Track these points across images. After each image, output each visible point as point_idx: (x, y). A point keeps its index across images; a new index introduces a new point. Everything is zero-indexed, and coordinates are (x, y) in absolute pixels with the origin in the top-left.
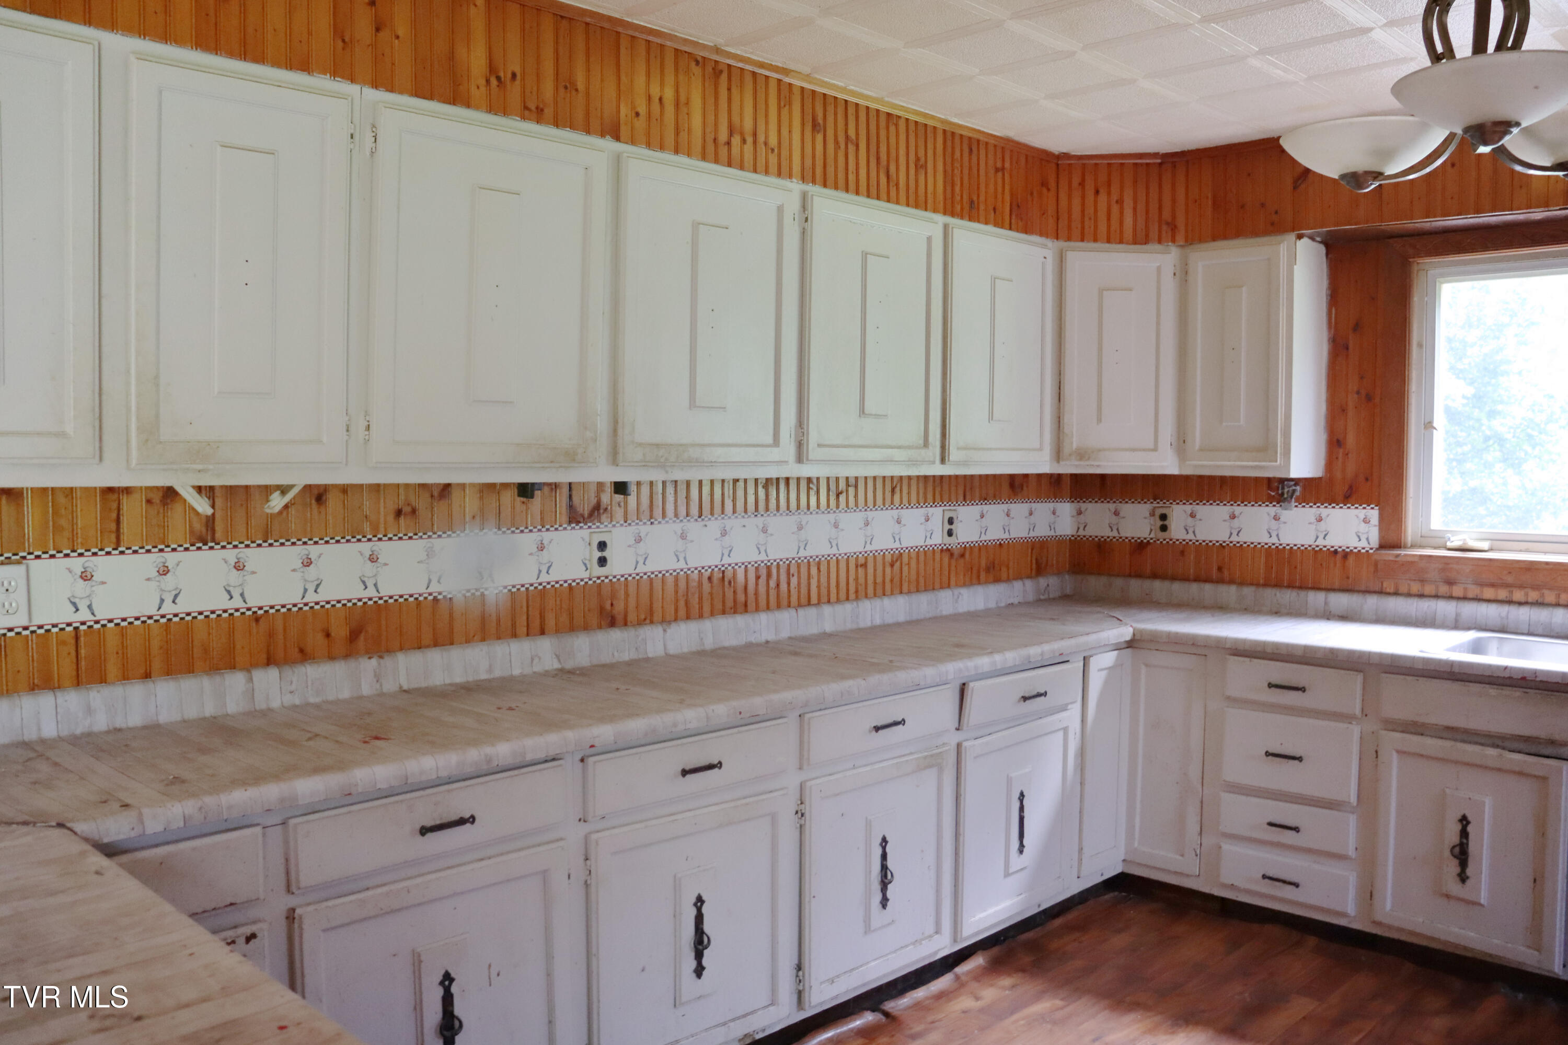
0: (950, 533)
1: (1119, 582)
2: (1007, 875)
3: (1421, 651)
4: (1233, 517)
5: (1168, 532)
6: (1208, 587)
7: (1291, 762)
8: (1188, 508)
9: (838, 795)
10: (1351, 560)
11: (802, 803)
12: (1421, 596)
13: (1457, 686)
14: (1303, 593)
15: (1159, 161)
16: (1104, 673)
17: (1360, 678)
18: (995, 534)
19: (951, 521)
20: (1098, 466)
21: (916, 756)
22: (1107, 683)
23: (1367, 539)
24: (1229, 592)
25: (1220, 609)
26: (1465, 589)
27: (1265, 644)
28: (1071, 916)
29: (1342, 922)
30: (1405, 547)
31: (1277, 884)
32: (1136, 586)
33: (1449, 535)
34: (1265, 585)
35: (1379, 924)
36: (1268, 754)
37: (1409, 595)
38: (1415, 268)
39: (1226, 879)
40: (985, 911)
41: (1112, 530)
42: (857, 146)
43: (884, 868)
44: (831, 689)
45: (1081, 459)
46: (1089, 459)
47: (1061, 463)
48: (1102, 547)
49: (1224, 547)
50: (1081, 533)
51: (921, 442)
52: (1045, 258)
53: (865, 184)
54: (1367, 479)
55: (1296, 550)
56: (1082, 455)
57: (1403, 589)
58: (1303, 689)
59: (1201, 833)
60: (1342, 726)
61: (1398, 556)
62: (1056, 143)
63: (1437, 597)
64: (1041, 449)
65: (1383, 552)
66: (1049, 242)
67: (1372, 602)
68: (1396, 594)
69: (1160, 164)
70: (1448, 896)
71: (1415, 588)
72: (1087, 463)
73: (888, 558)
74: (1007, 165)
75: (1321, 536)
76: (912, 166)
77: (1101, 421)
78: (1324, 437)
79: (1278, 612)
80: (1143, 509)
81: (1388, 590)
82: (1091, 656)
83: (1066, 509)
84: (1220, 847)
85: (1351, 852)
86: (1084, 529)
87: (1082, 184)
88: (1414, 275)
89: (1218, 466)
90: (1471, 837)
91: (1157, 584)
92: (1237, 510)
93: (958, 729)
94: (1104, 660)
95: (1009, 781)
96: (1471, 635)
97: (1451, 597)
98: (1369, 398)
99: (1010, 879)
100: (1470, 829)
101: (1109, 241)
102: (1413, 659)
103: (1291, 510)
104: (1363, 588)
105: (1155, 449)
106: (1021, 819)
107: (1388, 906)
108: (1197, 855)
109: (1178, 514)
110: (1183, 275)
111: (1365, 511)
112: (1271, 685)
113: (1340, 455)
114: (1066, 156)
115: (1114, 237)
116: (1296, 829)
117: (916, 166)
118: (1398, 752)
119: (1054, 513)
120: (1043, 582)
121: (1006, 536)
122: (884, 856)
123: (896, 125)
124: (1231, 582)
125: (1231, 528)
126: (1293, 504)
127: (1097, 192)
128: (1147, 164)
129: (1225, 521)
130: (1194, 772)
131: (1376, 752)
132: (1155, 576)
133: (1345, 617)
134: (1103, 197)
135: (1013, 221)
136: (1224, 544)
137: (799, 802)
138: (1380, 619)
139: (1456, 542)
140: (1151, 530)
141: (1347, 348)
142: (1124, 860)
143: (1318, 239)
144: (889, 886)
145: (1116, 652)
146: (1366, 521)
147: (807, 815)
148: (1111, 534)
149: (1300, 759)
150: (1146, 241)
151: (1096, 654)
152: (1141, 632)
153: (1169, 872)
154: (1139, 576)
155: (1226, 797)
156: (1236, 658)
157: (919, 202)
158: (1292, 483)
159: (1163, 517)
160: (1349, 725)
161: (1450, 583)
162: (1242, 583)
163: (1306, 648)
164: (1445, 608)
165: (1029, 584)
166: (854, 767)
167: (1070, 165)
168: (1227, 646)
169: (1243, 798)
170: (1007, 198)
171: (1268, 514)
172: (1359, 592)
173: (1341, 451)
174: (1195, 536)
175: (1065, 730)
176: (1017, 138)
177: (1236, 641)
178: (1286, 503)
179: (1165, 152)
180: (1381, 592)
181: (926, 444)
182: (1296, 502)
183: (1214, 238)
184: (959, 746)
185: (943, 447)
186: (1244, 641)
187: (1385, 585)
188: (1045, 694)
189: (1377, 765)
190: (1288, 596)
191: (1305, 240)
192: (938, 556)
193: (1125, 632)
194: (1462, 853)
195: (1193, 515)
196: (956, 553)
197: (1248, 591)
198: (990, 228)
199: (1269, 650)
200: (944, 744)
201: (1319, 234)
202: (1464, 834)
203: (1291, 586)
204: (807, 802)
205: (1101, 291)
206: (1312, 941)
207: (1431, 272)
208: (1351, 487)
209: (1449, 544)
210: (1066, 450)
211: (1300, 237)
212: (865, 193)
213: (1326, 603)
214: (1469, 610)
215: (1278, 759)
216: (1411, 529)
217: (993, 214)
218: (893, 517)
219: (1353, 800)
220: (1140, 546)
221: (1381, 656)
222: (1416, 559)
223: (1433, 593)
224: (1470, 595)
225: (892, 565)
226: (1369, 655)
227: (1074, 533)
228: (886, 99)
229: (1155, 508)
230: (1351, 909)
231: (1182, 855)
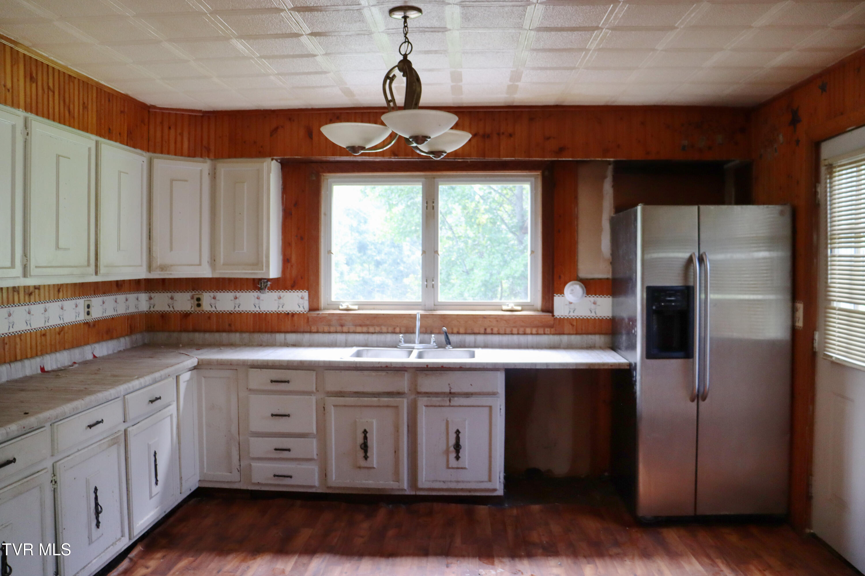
0: (88, 313)
1: (175, 335)
2: (151, 497)
3: (341, 358)
4: (236, 298)
5: (201, 307)
6: (224, 335)
7: (284, 418)
8: (212, 294)
9: (72, 468)
10: (296, 317)
11: (54, 476)
12: (329, 332)
13: (358, 373)
14: (273, 335)
15: (201, 114)
16: (185, 383)
17: (314, 373)
18: (110, 313)
19: (88, 306)
20: (171, 274)
21: (107, 440)
22: (187, 389)
23: (303, 307)
24: (236, 337)
25: (232, 345)
26: (349, 328)
27: (267, 361)
28: (178, 514)
29: (313, 490)
30: (321, 310)
31: (281, 478)
32: (185, 337)
33: (341, 303)
34: (254, 332)
35: (329, 488)
36: (273, 415)
37: (324, 332)
38: (322, 177)
39: (255, 480)
40: (143, 519)
41: (170, 307)
42: (54, 92)
43: (97, 504)
44: (68, 408)
45: (162, 271)
46: (166, 271)
47: (151, 272)
48: (164, 316)
49: (231, 314)
50: (152, 309)
51: (86, 263)
52: (143, 162)
53: (58, 116)
54: (302, 278)
55: (269, 314)
56: (163, 268)
57: (320, 330)
58: (288, 382)
59: (240, 460)
60: (306, 397)
61: (318, 314)
62: (149, 100)
63: (336, 332)
64: (141, 266)
65: (311, 312)
66: (144, 153)
67: (307, 337)
68: (317, 332)
69: (202, 116)
70: (360, 468)
71: (326, 329)
72: (166, 273)
73: (57, 330)
74: (126, 109)
75: (281, 306)
76: (81, 107)
77: (172, 250)
78: (281, 257)
79: (262, 345)
80: (187, 295)
81: (314, 331)
82: (180, 375)
83: (143, 297)
84: (251, 465)
85: (315, 457)
86: (153, 307)
87: (162, 123)
88: (322, 180)
89: (232, 273)
90: (368, 439)
91: (197, 335)
92: (238, 294)
93: (124, 422)
94: (186, 377)
95: (149, 446)
96: (355, 349)
97: (342, 332)
98: (302, 238)
99: (153, 499)
100: (368, 435)
101: (175, 155)
102: (339, 362)
103: (266, 294)
104: (302, 330)
105: (200, 265)
106: (156, 466)
107: (334, 478)
108: (238, 471)
109: (207, 298)
110: (214, 176)
111: (301, 293)
112: (272, 381)
113: (289, 267)
114: (154, 107)
115: (178, 152)
116: (289, 450)
117: (83, 106)
118: (334, 406)
119: (137, 299)
120: (134, 337)
121: (115, 313)
122: (96, 498)
123: (73, 82)
124: (236, 331)
125: (235, 304)
126: (267, 290)
127: (170, 128)
128: (195, 116)
129: (232, 300)
130: (234, 429)
131: (324, 408)
132: (195, 330)
133: (295, 345)
134: (172, 131)
135: (128, 141)
136: (232, 312)
137: (53, 475)
138: (311, 345)
139: (344, 307)
140: (192, 307)
141: (291, 214)
142: (200, 481)
143: (279, 161)
144: (100, 515)
145: (190, 372)
146: (302, 298)
147: (58, 482)
148: (169, 310)
149: (288, 416)
150: (194, 156)
151: (182, 374)
152: (202, 360)
153: (224, 482)
154: (186, 331)
155: (252, 440)
156: (253, 369)
157: (84, 128)
158: (266, 280)
159: (198, 299)
160: (311, 397)
161: (342, 326)
162: (242, 332)
163: (289, 362)
164: (340, 338)
165: (127, 338)
166: (78, 451)
167: (155, 112)
168: (249, 364)
169: (261, 439)
170: (126, 127)
171: (254, 296)
172: (300, 332)
173: (289, 264)
174: (216, 309)
175: (171, 416)
176: (131, 96)
177: (253, 361)
178: (263, 291)
179: (205, 110)
180: (310, 332)
181: (89, 265)
182: (268, 289)
183: (230, 157)
184: (125, 431)
185: (96, 266)
186: (257, 361)
187: (312, 328)
188: (160, 398)
189: (324, 414)
190: (266, 337)
191: (274, 161)
192: (82, 326)
193: (192, 361)
194: (365, 447)
195: (214, 298)
196: (91, 325)
197: (246, 336)
198: (118, 144)
199: (270, 364)
200: (119, 431)
201: (279, 159)
202: (365, 438)
203: (266, 332)
204: (58, 475)
205: (172, 181)
206: (299, 502)
207: (329, 180)
208: (294, 282)
209: (341, 307)
210: (154, 265)
211: (272, 159)
212: (58, 121)
213: (285, 339)
214: (351, 337)
215: (277, 417)
216: (323, 302)
217: (119, 136)
218: (59, 306)
219: (315, 431)
220: (186, 315)
221: (324, 362)
222: (327, 315)
223: (335, 331)
224: (351, 331)
225: (59, 334)
226: (319, 362)
227: (148, 310)
228: (69, 67)
229: (194, 295)
230: (317, 484)
231: (231, 473)
